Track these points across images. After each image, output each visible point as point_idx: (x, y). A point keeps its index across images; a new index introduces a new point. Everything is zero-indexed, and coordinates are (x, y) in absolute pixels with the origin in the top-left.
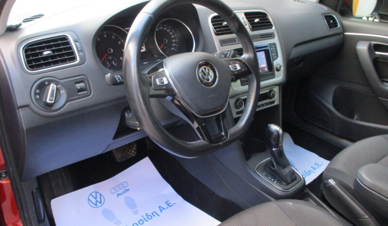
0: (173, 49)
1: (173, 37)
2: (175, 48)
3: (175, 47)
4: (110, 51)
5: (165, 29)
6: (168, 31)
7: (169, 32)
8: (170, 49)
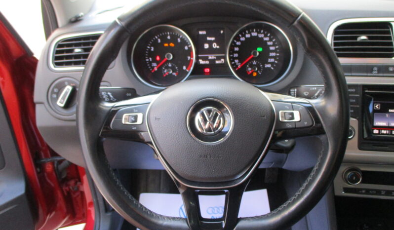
0: (269, 66)
1: (272, 48)
2: (272, 66)
3: (272, 63)
4: (169, 56)
5: (261, 36)
6: (266, 39)
7: (266, 41)
8: (264, 66)
